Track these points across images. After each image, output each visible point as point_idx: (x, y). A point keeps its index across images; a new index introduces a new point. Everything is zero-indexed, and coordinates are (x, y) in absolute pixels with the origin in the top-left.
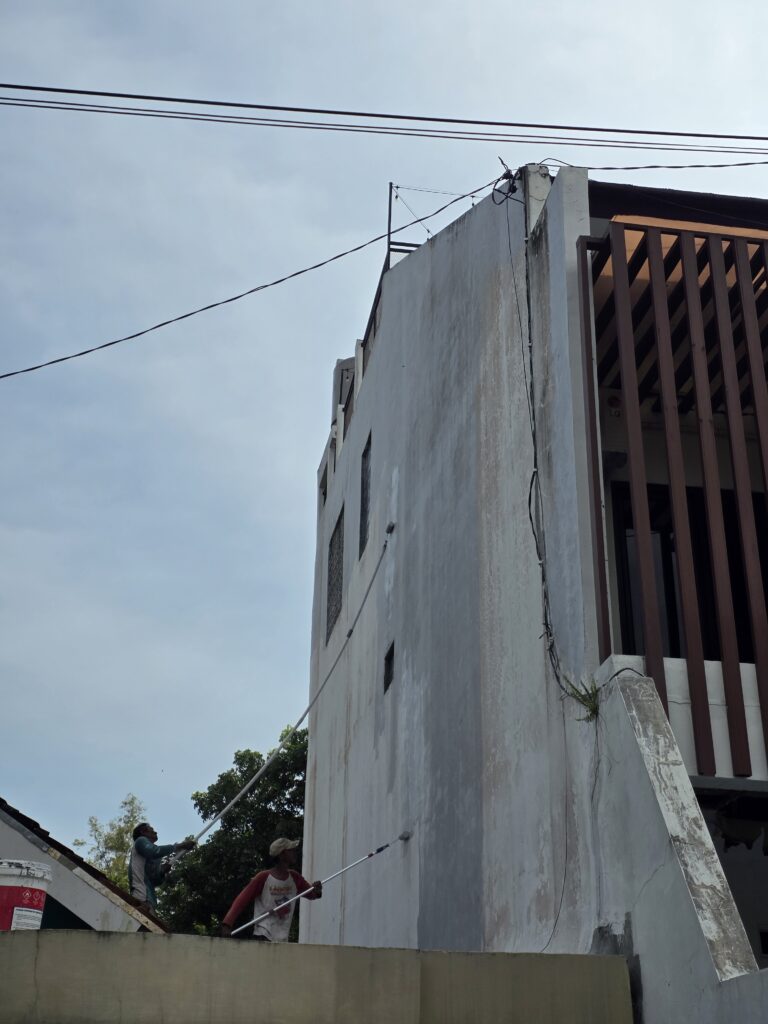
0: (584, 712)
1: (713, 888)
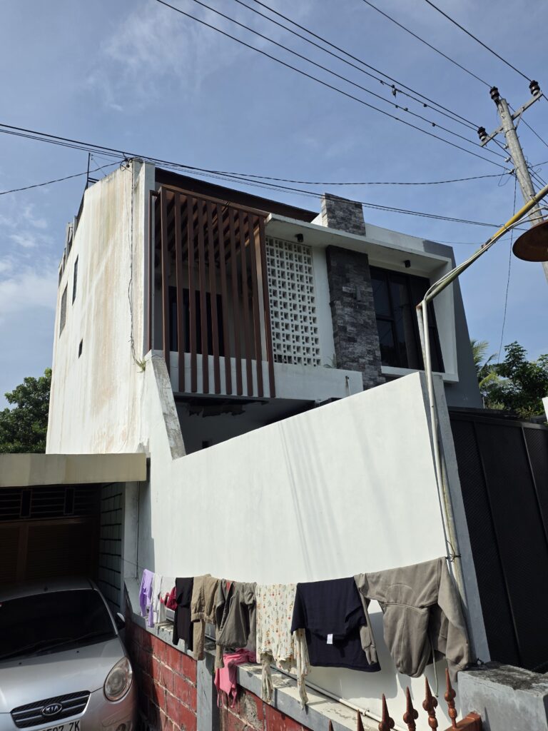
0: (140, 369)
1: (175, 430)
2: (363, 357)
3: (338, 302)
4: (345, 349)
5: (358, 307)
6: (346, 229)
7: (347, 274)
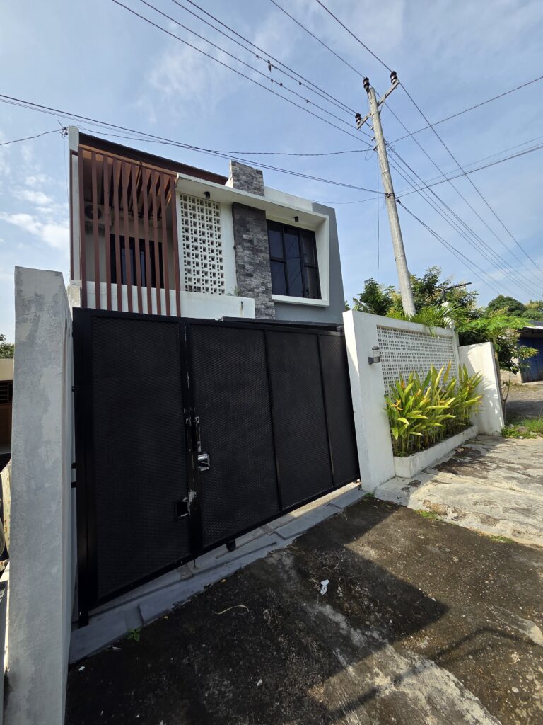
2: (257, 288)
3: (239, 246)
4: (244, 281)
5: (255, 250)
6: (248, 190)
7: (248, 226)
